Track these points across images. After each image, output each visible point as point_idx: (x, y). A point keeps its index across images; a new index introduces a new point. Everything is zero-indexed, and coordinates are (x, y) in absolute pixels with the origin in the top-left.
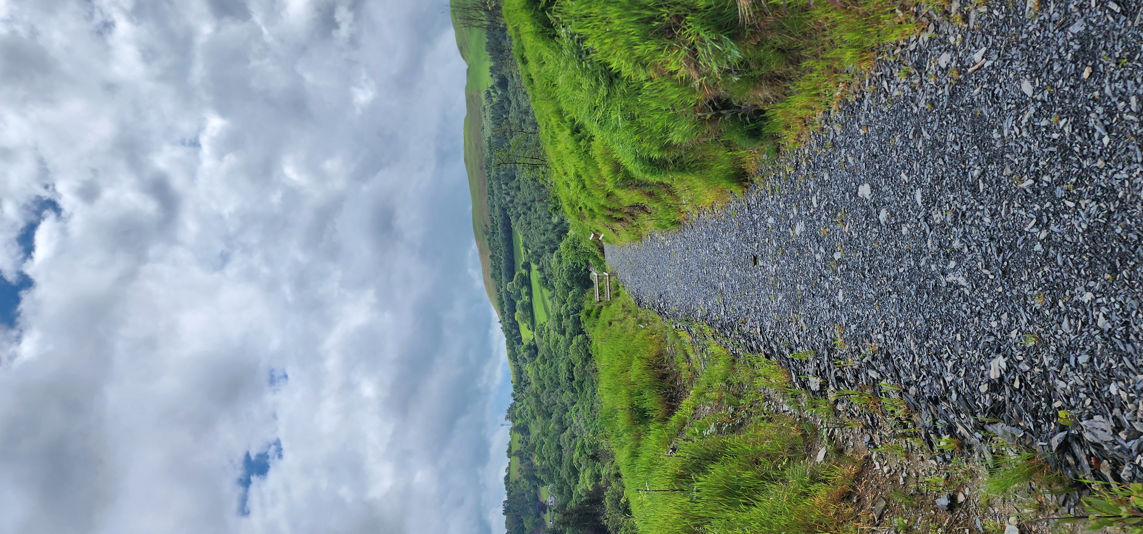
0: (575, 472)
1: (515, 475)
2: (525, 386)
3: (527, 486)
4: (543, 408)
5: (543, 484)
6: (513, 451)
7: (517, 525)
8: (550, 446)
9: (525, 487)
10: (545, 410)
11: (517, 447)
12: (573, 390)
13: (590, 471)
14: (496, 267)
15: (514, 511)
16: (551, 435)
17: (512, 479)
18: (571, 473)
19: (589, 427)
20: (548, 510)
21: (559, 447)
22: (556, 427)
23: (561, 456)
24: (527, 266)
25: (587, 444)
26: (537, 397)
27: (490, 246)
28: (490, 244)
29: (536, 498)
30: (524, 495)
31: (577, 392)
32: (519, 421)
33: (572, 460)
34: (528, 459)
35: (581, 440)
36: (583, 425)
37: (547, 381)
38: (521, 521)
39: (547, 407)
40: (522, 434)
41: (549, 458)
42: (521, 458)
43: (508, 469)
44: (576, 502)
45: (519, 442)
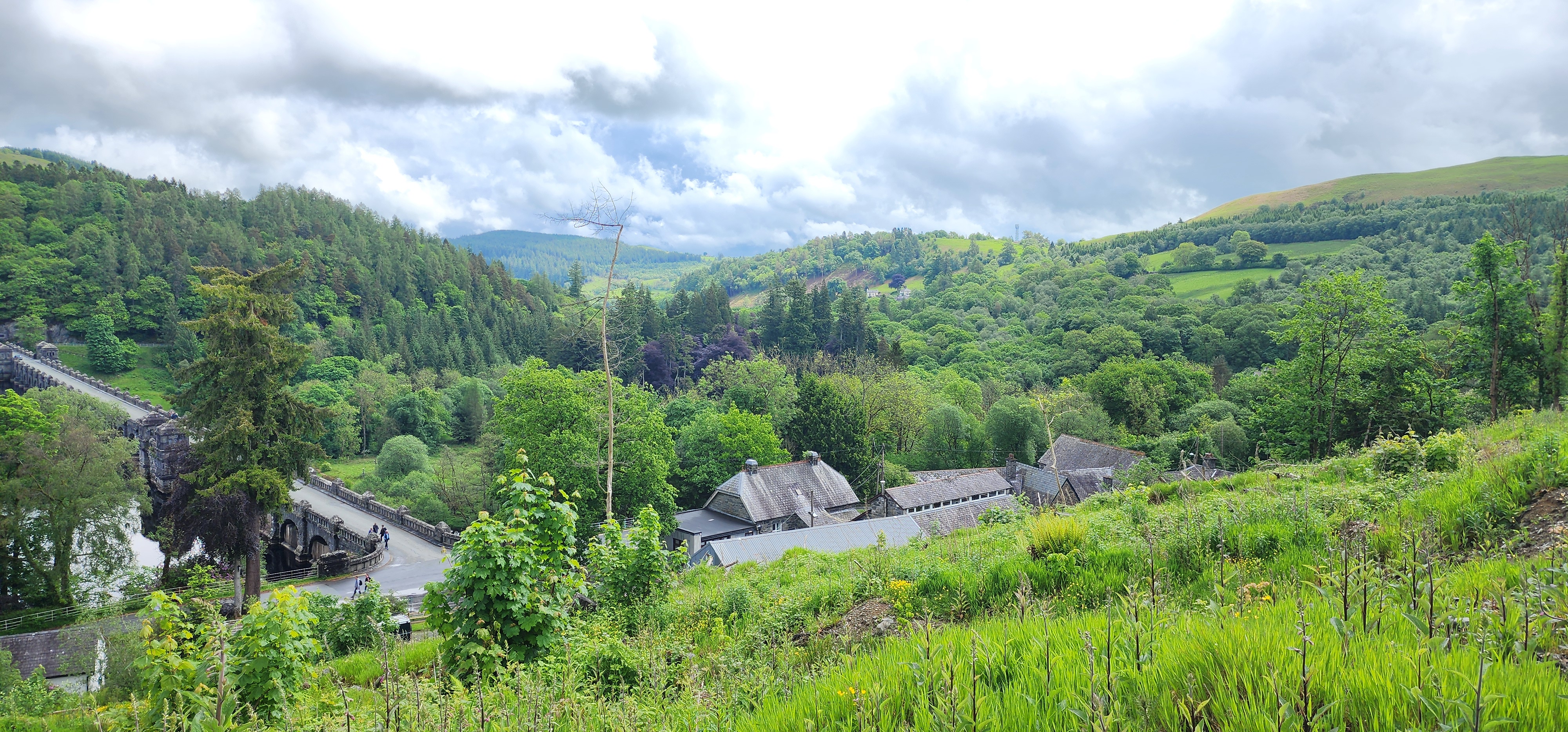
0: (927, 325)
1: (944, 246)
2: (1072, 259)
3: (927, 262)
4: (1032, 284)
5: (927, 284)
6: (978, 243)
7: (878, 247)
8: (972, 292)
9: (927, 258)
10: (1029, 287)
11: (983, 248)
12: (1049, 328)
13: (922, 348)
14: (1279, 214)
15: (896, 244)
16: (989, 294)
17: (940, 242)
18: (926, 320)
19: (988, 350)
20: (894, 290)
21: (969, 306)
22: (1000, 303)
23: (956, 307)
24: (1274, 263)
25: (962, 345)
26: (1050, 276)
27: (1320, 204)
28: (1325, 203)
29: (910, 274)
30: (917, 257)
31: (1046, 334)
32: (1020, 250)
33: (945, 322)
34: (965, 264)
35: (970, 337)
36: (993, 341)
37: (1071, 289)
38: (883, 253)
39: (1032, 290)
40: (1000, 256)
41: (957, 291)
42: (967, 254)
43: (954, 235)
44: (885, 326)
45: (990, 251)
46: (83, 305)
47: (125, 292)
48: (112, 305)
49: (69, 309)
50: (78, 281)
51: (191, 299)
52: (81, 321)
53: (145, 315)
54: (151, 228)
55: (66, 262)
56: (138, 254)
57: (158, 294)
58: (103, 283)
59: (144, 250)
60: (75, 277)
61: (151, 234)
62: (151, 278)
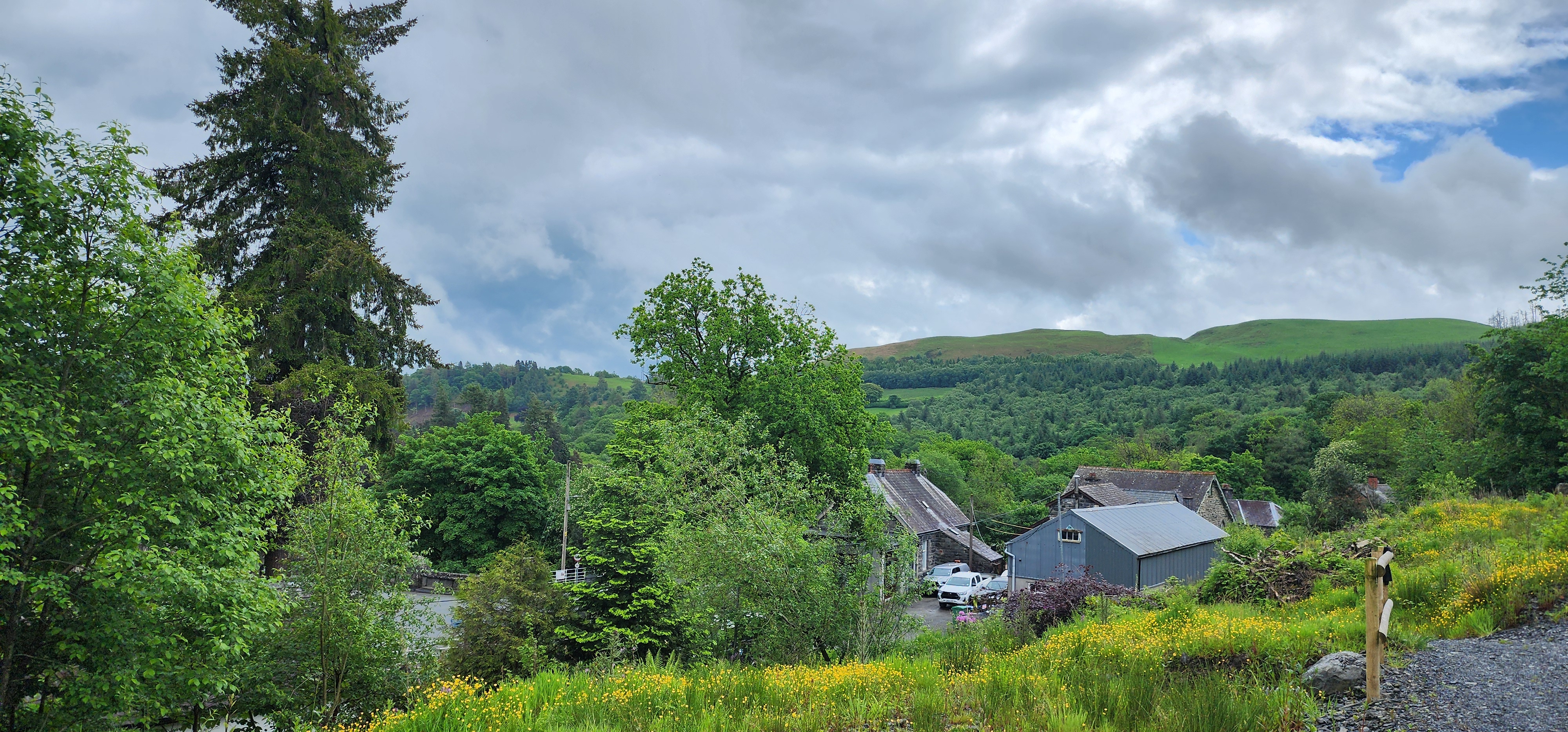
1: (571, 381)
3: (555, 396)
6: (605, 380)
7: (501, 379)
9: (555, 392)
11: (612, 385)
14: (878, 363)
15: (521, 376)
17: (566, 376)
24: (894, 403)
27: (908, 359)
28: (912, 358)
30: (543, 391)
34: (597, 397)
38: (506, 385)
40: (630, 392)
42: (595, 390)
43: (580, 372)
45: (619, 388)
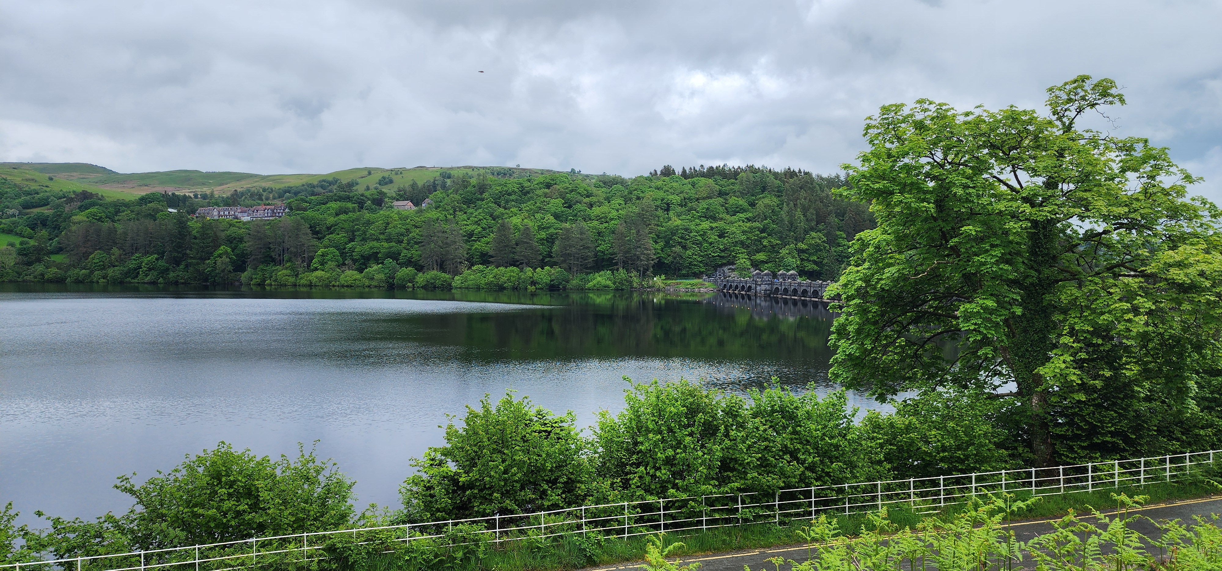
46: (769, 254)
47: (796, 244)
48: (790, 253)
49: (761, 256)
50: (765, 238)
51: (841, 249)
52: (770, 265)
53: (810, 261)
54: (805, 199)
55: (757, 224)
56: (802, 217)
57: (818, 245)
58: (780, 238)
59: (804, 215)
60: (763, 235)
61: (806, 203)
62: (813, 234)
